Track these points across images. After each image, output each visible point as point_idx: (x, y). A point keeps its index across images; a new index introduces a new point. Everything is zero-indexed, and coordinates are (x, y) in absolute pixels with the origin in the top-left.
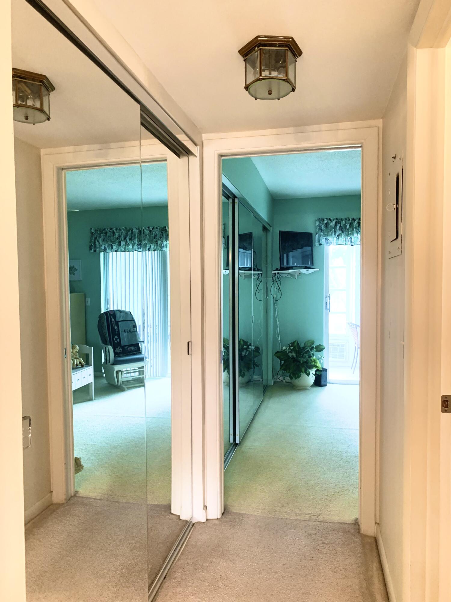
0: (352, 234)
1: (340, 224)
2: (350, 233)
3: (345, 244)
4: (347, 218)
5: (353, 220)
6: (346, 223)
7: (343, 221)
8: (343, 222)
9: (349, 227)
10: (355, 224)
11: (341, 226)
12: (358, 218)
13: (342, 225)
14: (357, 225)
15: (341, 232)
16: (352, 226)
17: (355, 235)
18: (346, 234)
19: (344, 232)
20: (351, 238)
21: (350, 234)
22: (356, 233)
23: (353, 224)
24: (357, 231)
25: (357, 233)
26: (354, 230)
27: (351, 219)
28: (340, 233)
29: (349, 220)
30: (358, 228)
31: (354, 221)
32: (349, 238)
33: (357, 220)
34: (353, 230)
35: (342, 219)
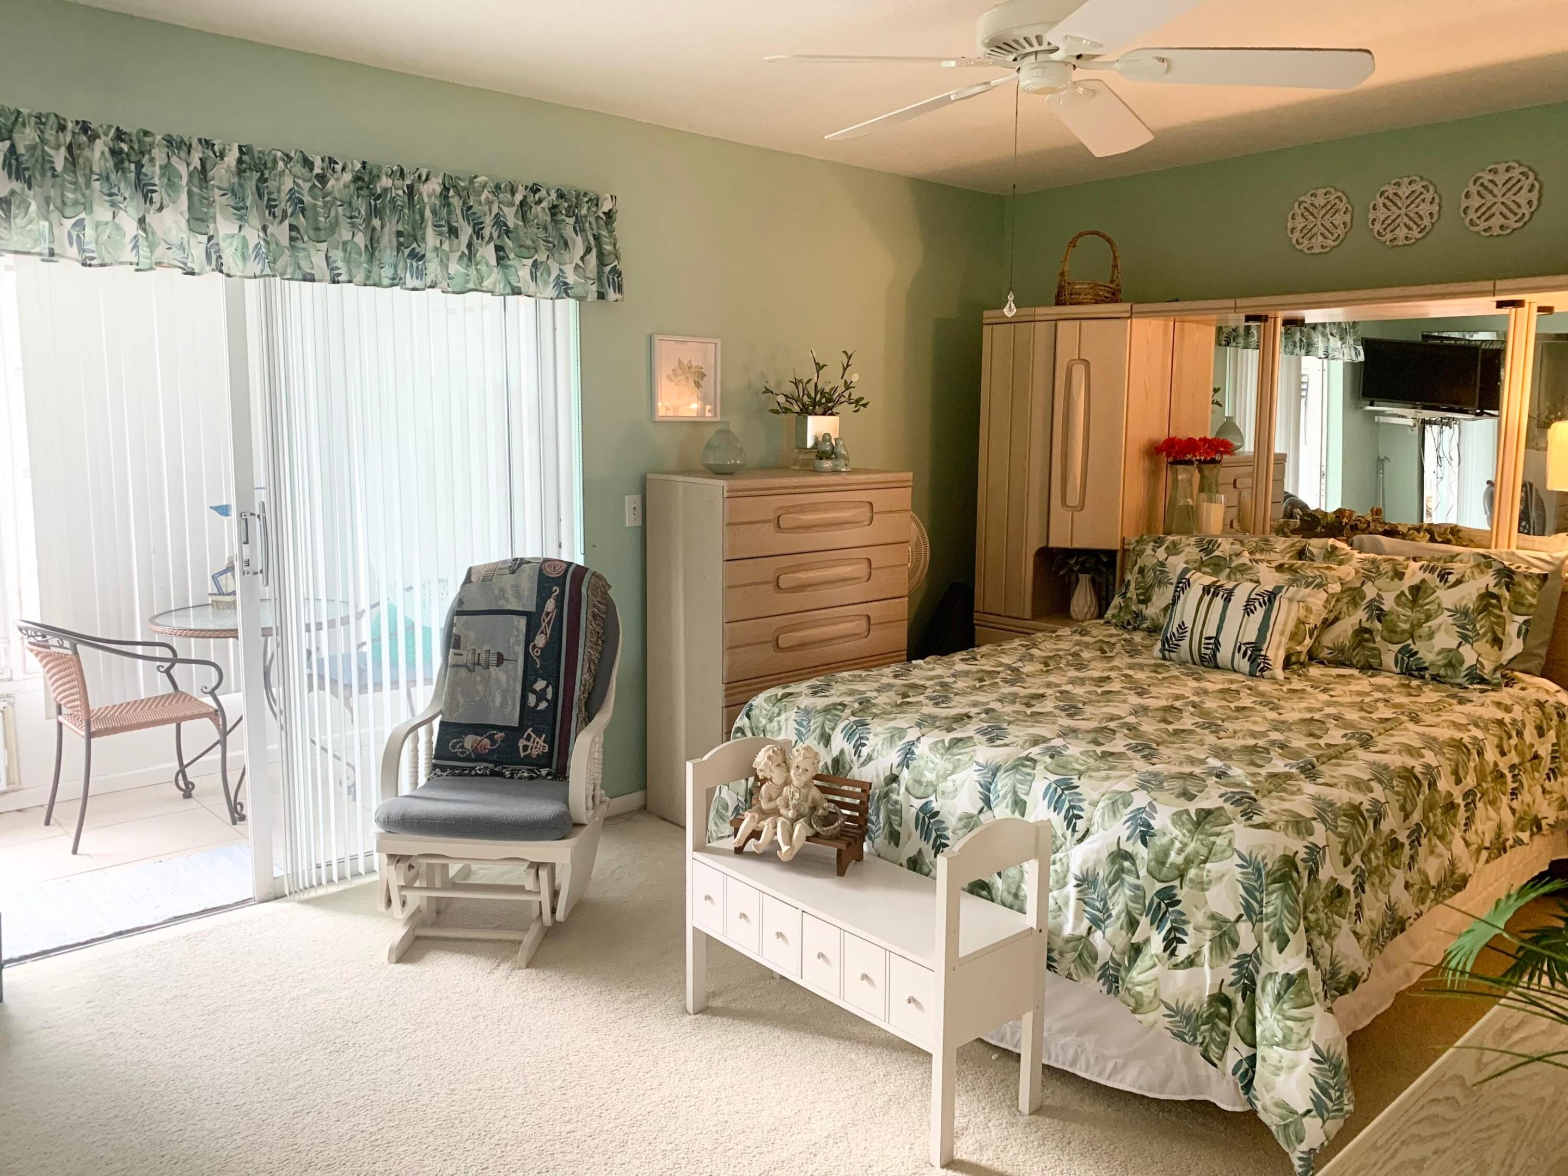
0: (88, 207)
1: (10, 138)
2: (70, 195)
3: (52, 254)
4: (47, 116)
5: (85, 132)
6: (43, 141)
7: (24, 125)
8: (28, 130)
9: (65, 168)
10: (97, 154)
11: (12, 149)
12: (110, 127)
13: (21, 149)
14: (110, 164)
15: (17, 186)
16: (81, 161)
17: (103, 213)
18: (48, 200)
19: (36, 188)
20: (80, 224)
21: (76, 203)
22: (107, 204)
23: (87, 153)
24: (111, 195)
25: (113, 204)
26: (96, 185)
27: (70, 126)
28: (13, 193)
29: (62, 128)
30: (113, 176)
31: (93, 138)
32: (69, 223)
33: (106, 134)
34: (88, 185)
35: (19, 113)
